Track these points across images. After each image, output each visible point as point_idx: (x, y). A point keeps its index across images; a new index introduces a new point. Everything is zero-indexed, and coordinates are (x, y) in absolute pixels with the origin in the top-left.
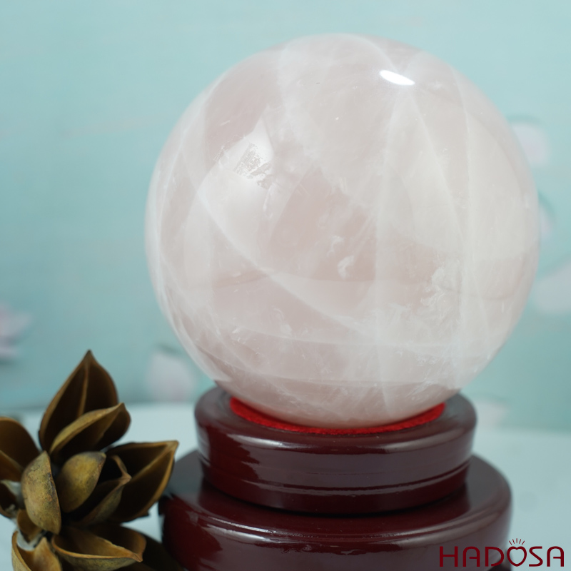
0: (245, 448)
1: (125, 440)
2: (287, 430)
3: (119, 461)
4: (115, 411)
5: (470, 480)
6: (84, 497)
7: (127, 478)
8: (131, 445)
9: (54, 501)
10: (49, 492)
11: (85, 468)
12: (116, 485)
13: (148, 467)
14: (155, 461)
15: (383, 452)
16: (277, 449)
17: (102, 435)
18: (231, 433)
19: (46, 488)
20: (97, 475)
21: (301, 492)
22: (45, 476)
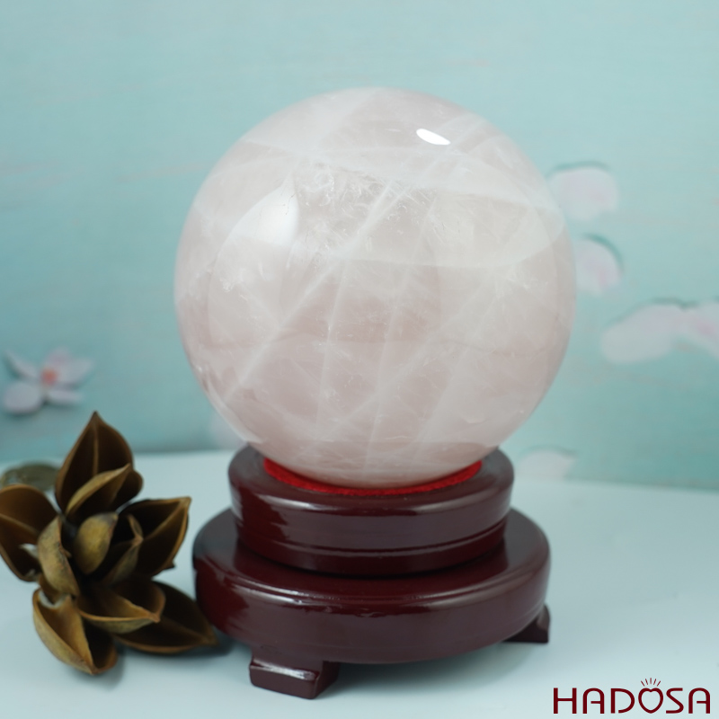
0: (274, 509)
1: (140, 497)
2: (315, 491)
3: (133, 522)
4: (123, 473)
5: (509, 537)
6: (98, 561)
7: (139, 539)
8: (146, 502)
9: (65, 569)
10: (60, 561)
11: (97, 532)
12: (130, 546)
13: (164, 524)
14: (171, 518)
15: (414, 514)
16: (306, 510)
17: (114, 495)
18: (260, 493)
19: (57, 556)
20: (108, 539)
21: (328, 553)
22: (55, 545)
